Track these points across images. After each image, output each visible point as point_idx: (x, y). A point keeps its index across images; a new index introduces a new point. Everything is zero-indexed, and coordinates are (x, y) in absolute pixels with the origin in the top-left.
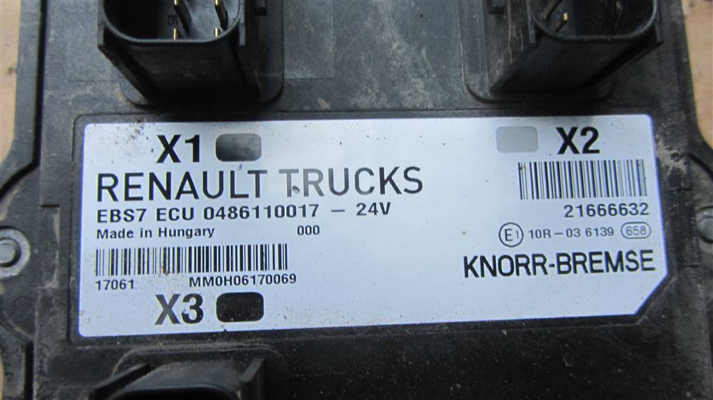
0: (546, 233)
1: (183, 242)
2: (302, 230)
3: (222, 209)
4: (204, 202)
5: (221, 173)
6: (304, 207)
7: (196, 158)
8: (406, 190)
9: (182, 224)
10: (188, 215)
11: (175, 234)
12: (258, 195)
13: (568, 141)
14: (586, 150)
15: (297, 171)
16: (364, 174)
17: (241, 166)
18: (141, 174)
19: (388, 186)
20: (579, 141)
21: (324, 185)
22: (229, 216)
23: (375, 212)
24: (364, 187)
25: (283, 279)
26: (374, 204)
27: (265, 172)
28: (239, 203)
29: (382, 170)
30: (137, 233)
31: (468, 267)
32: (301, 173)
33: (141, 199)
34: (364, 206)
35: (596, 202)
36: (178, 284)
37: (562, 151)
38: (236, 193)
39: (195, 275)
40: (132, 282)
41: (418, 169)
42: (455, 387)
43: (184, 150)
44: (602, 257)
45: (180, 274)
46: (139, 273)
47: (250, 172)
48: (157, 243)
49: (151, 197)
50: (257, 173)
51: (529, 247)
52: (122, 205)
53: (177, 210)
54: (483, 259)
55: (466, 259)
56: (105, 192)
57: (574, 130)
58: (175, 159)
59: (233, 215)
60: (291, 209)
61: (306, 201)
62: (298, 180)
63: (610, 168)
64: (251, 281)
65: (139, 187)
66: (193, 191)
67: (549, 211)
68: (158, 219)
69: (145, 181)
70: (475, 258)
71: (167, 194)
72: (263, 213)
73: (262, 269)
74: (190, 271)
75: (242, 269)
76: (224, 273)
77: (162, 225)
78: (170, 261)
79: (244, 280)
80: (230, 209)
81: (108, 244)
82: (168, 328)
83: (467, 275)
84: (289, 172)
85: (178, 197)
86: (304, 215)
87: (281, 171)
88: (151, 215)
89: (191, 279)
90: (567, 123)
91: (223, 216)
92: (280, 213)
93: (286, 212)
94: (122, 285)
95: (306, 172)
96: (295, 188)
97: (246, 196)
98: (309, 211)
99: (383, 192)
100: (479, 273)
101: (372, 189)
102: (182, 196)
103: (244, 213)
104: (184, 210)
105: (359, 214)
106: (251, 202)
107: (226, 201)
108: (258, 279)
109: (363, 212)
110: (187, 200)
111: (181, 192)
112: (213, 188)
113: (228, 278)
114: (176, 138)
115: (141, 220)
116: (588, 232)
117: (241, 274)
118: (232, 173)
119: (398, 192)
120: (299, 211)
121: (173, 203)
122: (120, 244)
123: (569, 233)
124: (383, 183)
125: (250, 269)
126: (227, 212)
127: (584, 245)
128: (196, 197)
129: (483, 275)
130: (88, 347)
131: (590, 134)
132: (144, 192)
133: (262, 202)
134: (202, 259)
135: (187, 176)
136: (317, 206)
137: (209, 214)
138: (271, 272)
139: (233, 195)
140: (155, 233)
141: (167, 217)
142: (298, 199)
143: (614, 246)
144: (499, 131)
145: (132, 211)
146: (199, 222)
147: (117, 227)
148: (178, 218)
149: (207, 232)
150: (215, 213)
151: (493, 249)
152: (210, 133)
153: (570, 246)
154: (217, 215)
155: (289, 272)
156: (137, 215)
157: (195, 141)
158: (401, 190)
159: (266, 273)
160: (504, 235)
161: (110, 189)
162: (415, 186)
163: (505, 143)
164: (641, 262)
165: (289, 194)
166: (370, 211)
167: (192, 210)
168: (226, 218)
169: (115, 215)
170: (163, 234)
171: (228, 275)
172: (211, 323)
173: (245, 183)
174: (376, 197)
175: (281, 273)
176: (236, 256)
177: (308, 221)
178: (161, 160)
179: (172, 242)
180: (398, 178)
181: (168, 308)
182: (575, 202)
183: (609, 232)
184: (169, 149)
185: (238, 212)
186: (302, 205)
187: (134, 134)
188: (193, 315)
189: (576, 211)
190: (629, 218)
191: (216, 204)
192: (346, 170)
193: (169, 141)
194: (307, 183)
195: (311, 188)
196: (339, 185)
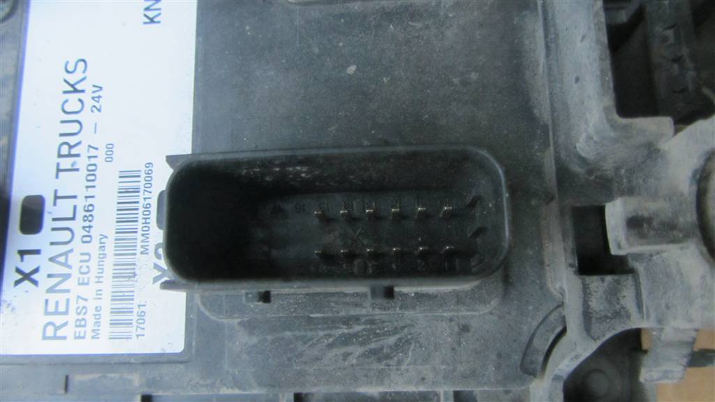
1: (109, 262)
2: (109, 158)
3: (84, 227)
4: (76, 244)
5: (54, 229)
6: (89, 157)
7: (37, 252)
8: (84, 72)
9: (93, 264)
10: (86, 258)
11: (102, 270)
12: (75, 197)
15: (58, 164)
16: (67, 107)
17: (50, 213)
18: (47, 301)
19: (79, 87)
21: (72, 140)
22: (90, 221)
23: (99, 97)
24: (78, 106)
25: (149, 173)
26: (93, 98)
27: (56, 191)
28: (81, 213)
29: (65, 92)
30: (98, 303)
31: (152, 21)
32: (61, 160)
33: (68, 300)
34: (94, 106)
36: (145, 265)
38: (71, 216)
39: (139, 249)
40: (139, 306)
41: (67, 63)
42: (249, 31)
43: (28, 264)
45: (137, 263)
46: (132, 300)
47: (55, 204)
48: (108, 285)
49: (68, 291)
50: (56, 197)
52: (72, 317)
53: (81, 267)
54: (147, 9)
55: (145, 23)
56: (59, 333)
58: (36, 270)
59: (90, 218)
60: (90, 168)
61: (84, 154)
62: (66, 163)
64: (148, 201)
65: (57, 303)
66: (66, 254)
68: (87, 284)
69: (52, 298)
70: (145, 16)
71: (66, 277)
72: (91, 192)
73: (138, 192)
74: (135, 254)
75: (137, 209)
76: (139, 225)
77: (93, 279)
78: (125, 272)
79: (147, 207)
80: (85, 221)
81: (105, 329)
83: (159, 22)
84: (59, 170)
85: (70, 267)
86: (96, 157)
87: (57, 177)
88: (82, 291)
89: (142, 253)
91: (90, 227)
92: (92, 178)
93: (92, 173)
94: (142, 315)
95: (60, 156)
96: (73, 165)
97: (75, 207)
98: (93, 152)
99: (83, 91)
100: (157, 12)
101: (80, 101)
102: (69, 263)
103: (89, 209)
104: (82, 261)
105: (99, 110)
106: (81, 203)
108: (147, 195)
109: (98, 107)
110: (74, 259)
111: (66, 265)
112: (66, 236)
113: (144, 221)
114: (18, 271)
115: (86, 300)
117: (141, 209)
118: (54, 220)
119: (84, 79)
120: (93, 161)
121: (74, 272)
122: (106, 317)
124: (76, 91)
125: (137, 202)
126: (87, 224)
128: (71, 251)
129: (159, 9)
130: (194, 344)
132: (61, 297)
133: (82, 192)
134: (125, 244)
135: (51, 259)
136: (90, 146)
137: (87, 239)
138: (141, 185)
139: (73, 218)
140: (100, 286)
141: (86, 277)
142: (82, 163)
145: (78, 308)
146: (93, 248)
147: (90, 320)
148: (88, 267)
149: (103, 241)
150: (87, 234)
152: (17, 239)
154: (89, 232)
155: (143, 169)
156: (82, 303)
157: (23, 253)
158: (82, 76)
159: (142, 189)
161: (57, 328)
162: (81, 65)
165: (77, 170)
166: (98, 102)
167: (82, 254)
168: (91, 224)
169: (80, 323)
170: (101, 279)
171: (141, 221)
173: (64, 208)
174: (87, 96)
175: (143, 175)
176: (126, 213)
177: (102, 153)
178: (35, 283)
179: (109, 270)
180: (72, 79)
184: (27, 277)
185: (88, 214)
186: (87, 159)
187: (10, 309)
191: (79, 233)
192: (63, 122)
193: (20, 277)
194: (70, 155)
195: (74, 151)
196: (74, 128)
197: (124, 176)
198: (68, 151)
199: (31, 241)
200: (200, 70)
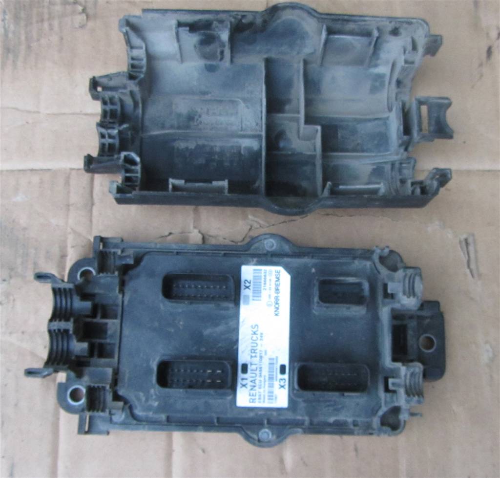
0: (270, 296)
1: (267, 383)
2: (266, 354)
4: (258, 378)
5: (251, 373)
6: (260, 354)
7: (246, 379)
9: (263, 383)
10: (260, 382)
11: (265, 385)
12: (256, 364)
13: (247, 287)
14: (250, 283)
15: (251, 355)
16: (253, 339)
17: (249, 368)
18: (250, 393)
19: (256, 333)
20: (248, 284)
21: (255, 348)
23: (262, 336)
24: (256, 339)
25: (277, 359)
28: (258, 369)
29: (252, 334)
30: (264, 394)
31: (276, 315)
33: (256, 393)
35: (263, 282)
36: (277, 384)
37: (250, 289)
38: (255, 370)
40: (275, 395)
41: (252, 326)
42: (304, 321)
43: (244, 382)
44: (276, 283)
45: (275, 384)
46: (273, 393)
47: (251, 366)
48: (267, 389)
49: (256, 390)
50: (251, 364)
51: (273, 300)
52: (257, 397)
53: (259, 384)
54: (275, 311)
57: (245, 286)
58: (247, 384)
61: (258, 353)
62: (253, 355)
63: (255, 277)
64: (277, 367)
66: (254, 380)
67: (264, 294)
68: (261, 389)
69: (252, 392)
70: (275, 313)
71: (255, 386)
72: (261, 363)
74: (273, 381)
75: (274, 369)
78: (271, 386)
79: (277, 369)
81: (266, 400)
82: (287, 387)
83: (279, 316)
84: (252, 357)
89: (276, 381)
90: (243, 287)
92: (261, 359)
93: (261, 357)
94: (276, 398)
95: (251, 353)
96: (255, 355)
98: (261, 352)
100: (278, 313)
101: (257, 337)
103: (261, 368)
105: (262, 340)
106: (258, 366)
107: (258, 372)
108: (277, 365)
110: (257, 382)
111: (255, 383)
112: (254, 375)
114: (242, 384)
115: (261, 393)
116: (270, 285)
118: (251, 370)
119: (257, 331)
121: (257, 385)
122: (267, 397)
123: (270, 289)
125: (274, 367)
126: (260, 372)
127: (273, 286)
128: (256, 379)
130: (290, 405)
131: (246, 282)
132: (254, 392)
133: (258, 363)
134: (271, 378)
135: (251, 381)
136: (260, 350)
137: (260, 376)
140: (264, 389)
141: (260, 386)
142: (258, 355)
143: (274, 279)
144: (244, 304)
145: (259, 395)
146: (262, 379)
147: (262, 397)
148: (261, 384)
149: (265, 377)
151: (273, 309)
152: (241, 375)
153: (273, 290)
154: (261, 374)
155: (275, 358)
157: (243, 379)
159: (275, 363)
160: (269, 305)
161: (253, 400)
162: (256, 327)
163: (247, 302)
164: (278, 272)
165: (257, 357)
166: (262, 338)
167: (259, 380)
168: (262, 372)
169: (260, 399)
170: (265, 387)
171: (275, 372)
172: (286, 376)
173: (254, 367)
174: (259, 336)
175: (275, 360)
176: (271, 370)
177: (263, 353)
178: (246, 387)
179: (267, 385)
180: (254, 330)
181: (282, 387)
182: (262, 287)
183: (270, 280)
184: (244, 386)
188: (284, 381)
189: (265, 288)
190: (267, 275)
191: (258, 375)
192: (252, 343)
193: (242, 386)
194: (254, 352)
196: (255, 345)
197: (270, 359)
198: (253, 351)
199: (245, 376)
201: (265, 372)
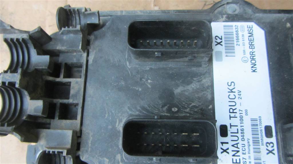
0: (244, 51)
1: (252, 147)
2: (247, 114)
3: (242, 136)
4: (240, 141)
5: (232, 136)
6: (240, 113)
7: (227, 143)
8: (234, 86)
9: (246, 147)
10: (244, 146)
11: (249, 150)
12: (237, 126)
13: (219, 43)
14: (221, 39)
15: (230, 115)
16: (230, 97)
17: (229, 131)
18: (233, 159)
19: (233, 91)
20: (219, 41)
21: (234, 108)
22: (243, 134)
23: (240, 94)
24: (234, 97)
25: (260, 120)
26: (238, 95)
27: (230, 124)
28: (240, 131)
29: (229, 92)
30: (250, 160)
31: (254, 71)
32: (231, 114)
33: (240, 159)
34: (239, 97)
35: (235, 38)
36: (263, 149)
37: (222, 45)
38: (237, 132)
39: (261, 144)
40: (263, 162)
41: (228, 83)
42: (286, 76)
43: (225, 147)
44: (250, 38)
45: (261, 148)
46: (261, 160)
47: (231, 128)
48: (252, 155)
49: (239, 156)
50: (231, 126)
51: (248, 55)
53: (243, 149)
54: (252, 67)
55: (252, 72)
57: (216, 42)
58: (228, 149)
59: (243, 133)
60: (241, 117)
61: (238, 112)
62: (232, 115)
63: (226, 34)
64: (261, 129)
65: (236, 160)
66: (237, 144)
67: (238, 50)
68: (245, 154)
69: (235, 158)
70: (252, 69)
71: (238, 151)
72: (242, 125)
73: (257, 125)
74: (259, 145)
75: (258, 131)
76: (260, 136)
77: (247, 153)
78: (257, 151)
79: (261, 130)
80: (241, 134)
82: (275, 152)
83: (256, 72)
84: (230, 117)
85: (239, 148)
86: (242, 113)
87: (230, 119)
88: (244, 156)
89: (262, 145)
90: (214, 43)
91: (244, 136)
92: (242, 120)
95: (230, 112)
96: (235, 116)
97: (238, 129)
98: (241, 112)
99: (235, 92)
100: (255, 69)
101: (234, 95)
102: (238, 147)
103: (242, 130)
104: (242, 147)
105: (241, 99)
106: (239, 128)
107: (239, 135)
108: (261, 127)
109: (240, 97)
110: (239, 146)
111: (237, 147)
112: (236, 138)
113: (261, 135)
114: (222, 149)
115: (246, 159)
116: (243, 40)
117: (259, 131)
118: (231, 133)
119: (234, 88)
120: (241, 115)
121: (240, 150)
123: (244, 45)
124: (232, 92)
125: (258, 129)
126: (242, 135)
127: (247, 42)
128: (238, 143)
129: (256, 68)
131: (217, 38)
132: (238, 158)
133: (239, 125)
134: (256, 142)
135: (233, 146)
136: (240, 110)
137: (243, 140)
138: (258, 123)
139: (238, 133)
140: (249, 155)
141: (244, 152)
143: (247, 35)
144: (217, 60)
145: (243, 161)
146: (245, 143)
148: (245, 149)
149: (248, 140)
150: (243, 138)
151: (249, 65)
152: (219, 139)
153: (247, 45)
154: (243, 137)
155: (258, 118)
156: (244, 160)
157: (222, 143)
158: (234, 87)
159: (259, 125)
160: (245, 61)
162: (233, 84)
163: (220, 59)
164: (251, 28)
165: (236, 117)
166: (240, 96)
167: (242, 144)
168: (244, 135)
170: (250, 153)
171: (260, 135)
172: (273, 140)
173: (234, 129)
174: (236, 94)
175: (258, 120)
176: (255, 132)
177: (244, 112)
178: (228, 153)
179: (252, 150)
180: (231, 88)
181: (271, 152)
182: (235, 43)
183: (243, 35)
184: (225, 151)
185: (242, 132)
186: (239, 114)
187: (221, 161)
188: (271, 145)
189: (238, 43)
190: (239, 30)
191: (240, 138)
192: (229, 102)
193: (222, 151)
194: (233, 112)
195: (234, 111)
196: (233, 104)
197: (252, 120)
198: (232, 111)
199: (224, 139)
200: (272, 88)
201: (248, 134)
